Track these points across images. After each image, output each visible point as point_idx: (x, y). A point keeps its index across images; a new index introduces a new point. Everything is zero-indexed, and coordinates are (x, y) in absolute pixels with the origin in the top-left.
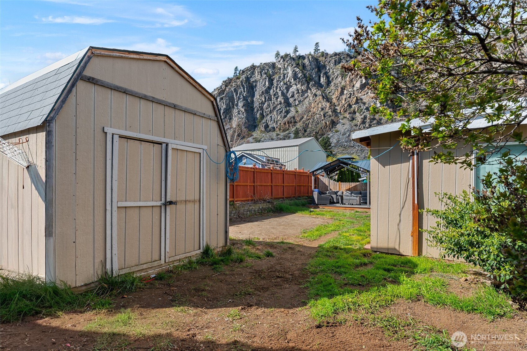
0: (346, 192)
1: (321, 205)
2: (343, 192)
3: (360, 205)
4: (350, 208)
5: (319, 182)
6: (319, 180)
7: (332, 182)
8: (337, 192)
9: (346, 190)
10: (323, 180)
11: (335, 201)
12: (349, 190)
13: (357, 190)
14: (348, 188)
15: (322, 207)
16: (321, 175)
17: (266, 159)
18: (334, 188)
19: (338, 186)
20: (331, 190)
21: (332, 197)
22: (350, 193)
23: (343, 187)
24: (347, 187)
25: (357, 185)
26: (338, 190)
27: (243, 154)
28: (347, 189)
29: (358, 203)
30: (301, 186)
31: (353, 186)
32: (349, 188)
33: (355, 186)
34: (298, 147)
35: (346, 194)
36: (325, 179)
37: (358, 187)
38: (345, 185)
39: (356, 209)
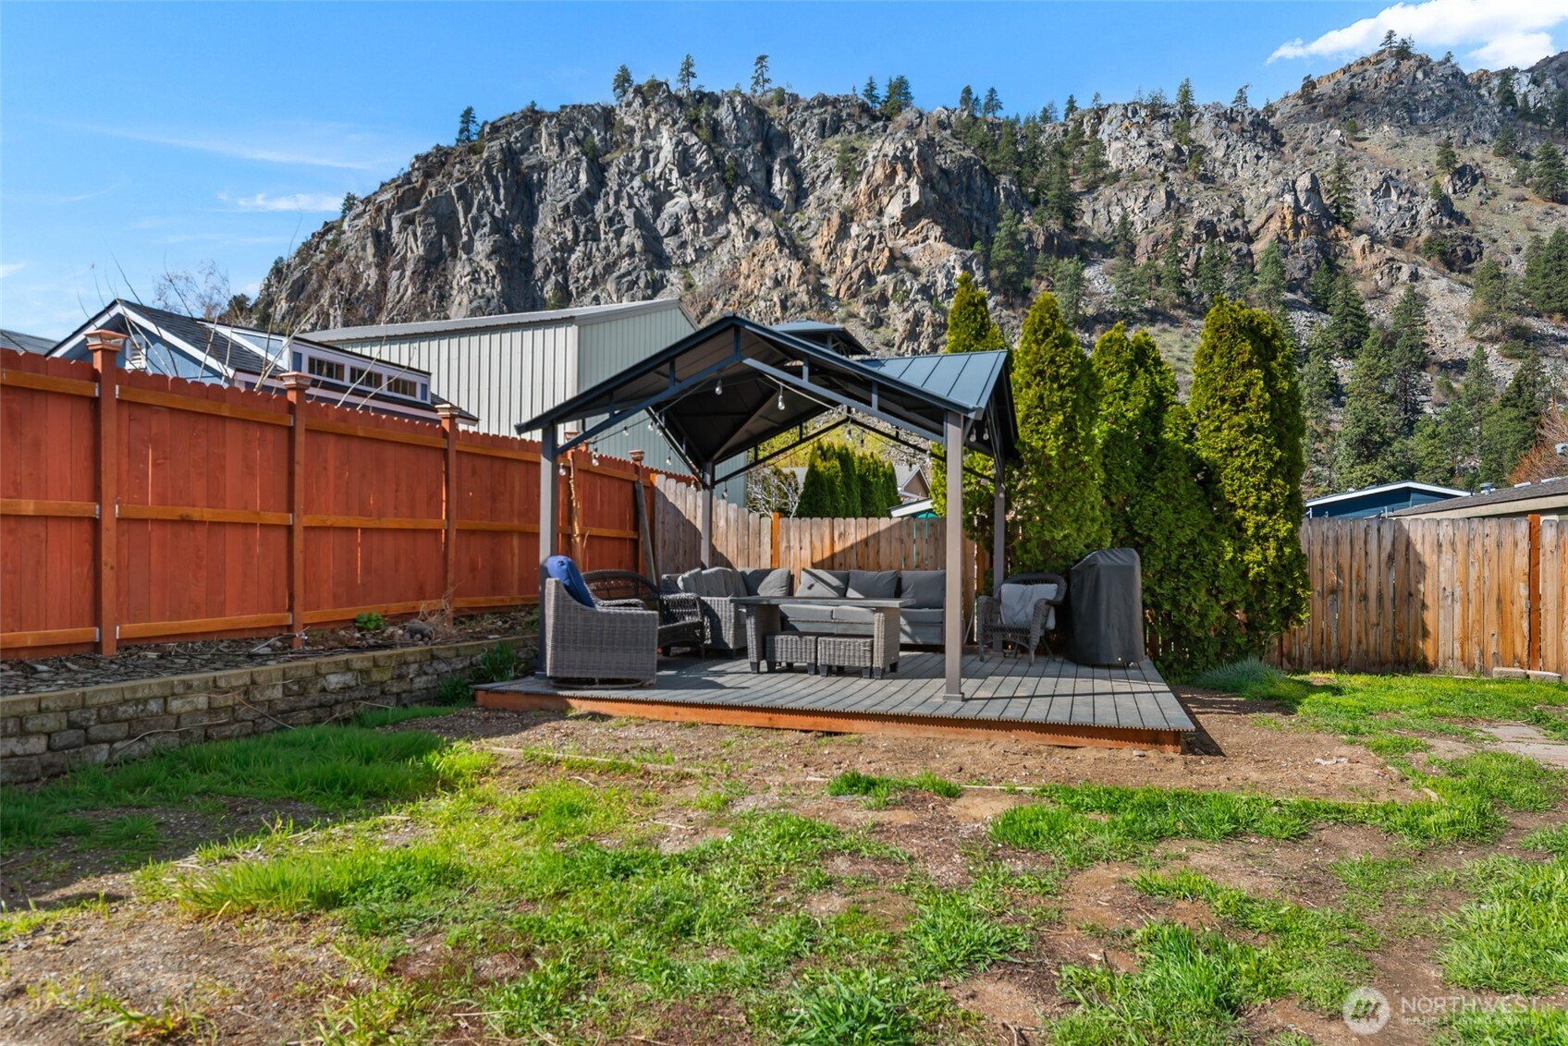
0: (812, 581)
1: (588, 683)
2: (791, 578)
3: (892, 670)
4: (808, 722)
5: (659, 518)
6: (659, 504)
7: (732, 515)
8: (761, 575)
9: (814, 565)
10: (679, 505)
11: (728, 637)
12: (829, 563)
13: (879, 568)
14: (827, 554)
15: (586, 707)
16: (669, 476)
18: (745, 551)
19: (766, 540)
20: (717, 558)
21: (707, 610)
22: (835, 582)
23: (795, 543)
24: (817, 544)
25: (877, 536)
26: (766, 564)
27: (119, 309)
28: (818, 558)
29: (878, 663)
30: (507, 533)
31: (851, 540)
32: (833, 556)
33: (866, 542)
34: (572, 331)
35: (810, 587)
36: (690, 498)
37: (883, 544)
38: (808, 535)
39: (858, 725)
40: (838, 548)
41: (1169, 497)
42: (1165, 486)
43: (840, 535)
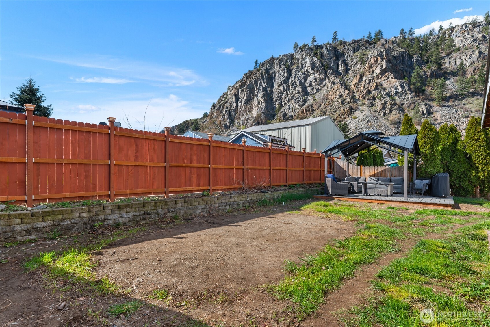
0: (370, 179)
1: (336, 195)
2: (366, 179)
3: (392, 196)
4: (378, 202)
5: (335, 167)
6: (335, 164)
7: (351, 166)
8: (359, 178)
9: (370, 176)
10: (340, 164)
11: (356, 189)
12: (374, 175)
13: (385, 176)
14: (373, 173)
15: (337, 199)
16: (337, 158)
17: (270, 139)
18: (354, 173)
19: (359, 171)
20: (350, 175)
21: (351, 184)
22: (376, 179)
23: (366, 172)
24: (371, 172)
25: (385, 170)
26: (359, 176)
27: (242, 132)
28: (371, 174)
29: (389, 194)
30: (312, 170)
31: (379, 171)
32: (375, 174)
33: (382, 171)
34: (310, 127)
35: (370, 180)
36: (342, 163)
37: (386, 172)
38: (369, 170)
39: (388, 202)
40: (376, 172)
41: (458, 162)
42: (457, 159)
43: (376, 170)
